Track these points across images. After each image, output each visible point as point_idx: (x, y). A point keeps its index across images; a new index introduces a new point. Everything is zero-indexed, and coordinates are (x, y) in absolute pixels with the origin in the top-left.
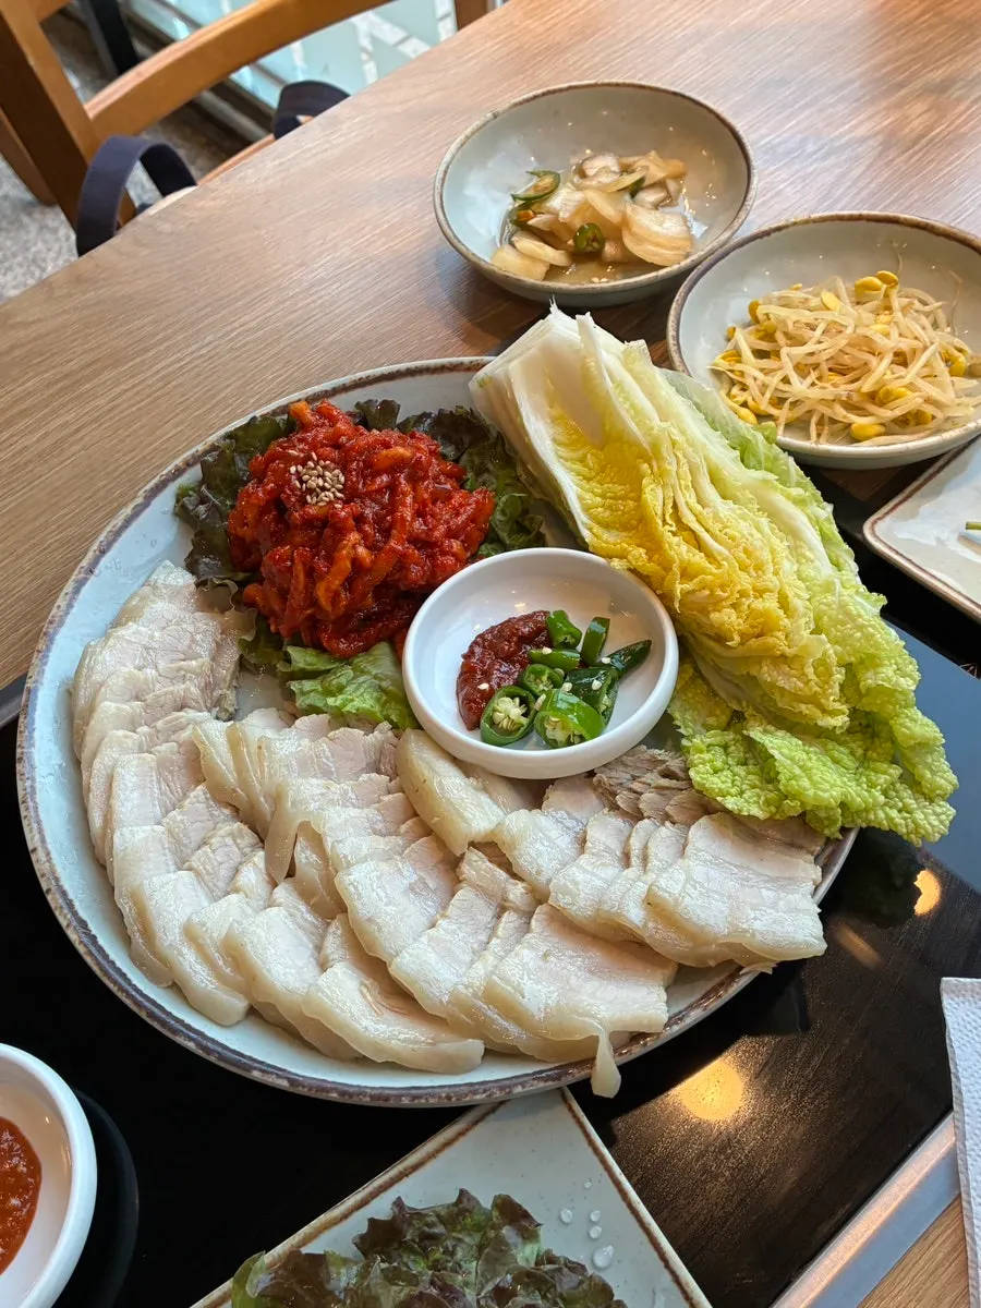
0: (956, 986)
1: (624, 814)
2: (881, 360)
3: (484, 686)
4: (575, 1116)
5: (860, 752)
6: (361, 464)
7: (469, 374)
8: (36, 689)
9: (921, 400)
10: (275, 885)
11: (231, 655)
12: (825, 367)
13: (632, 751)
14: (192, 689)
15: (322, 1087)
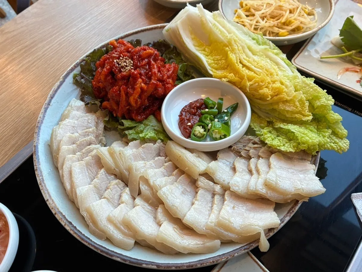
0: (357, 196)
1: (244, 158)
2: (286, 12)
3: (189, 124)
4: (254, 260)
5: (316, 127)
6: (138, 57)
7: (161, 29)
8: (37, 146)
9: (300, 23)
10: (134, 199)
11: (102, 126)
12: (268, 17)
13: (242, 138)
14: (92, 138)
15: (168, 265)
